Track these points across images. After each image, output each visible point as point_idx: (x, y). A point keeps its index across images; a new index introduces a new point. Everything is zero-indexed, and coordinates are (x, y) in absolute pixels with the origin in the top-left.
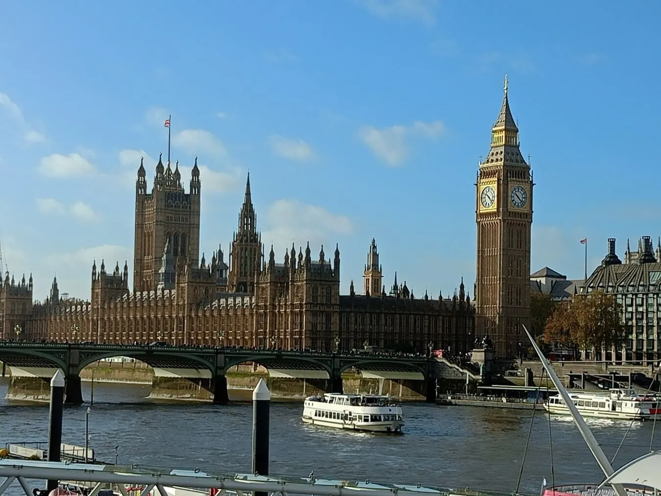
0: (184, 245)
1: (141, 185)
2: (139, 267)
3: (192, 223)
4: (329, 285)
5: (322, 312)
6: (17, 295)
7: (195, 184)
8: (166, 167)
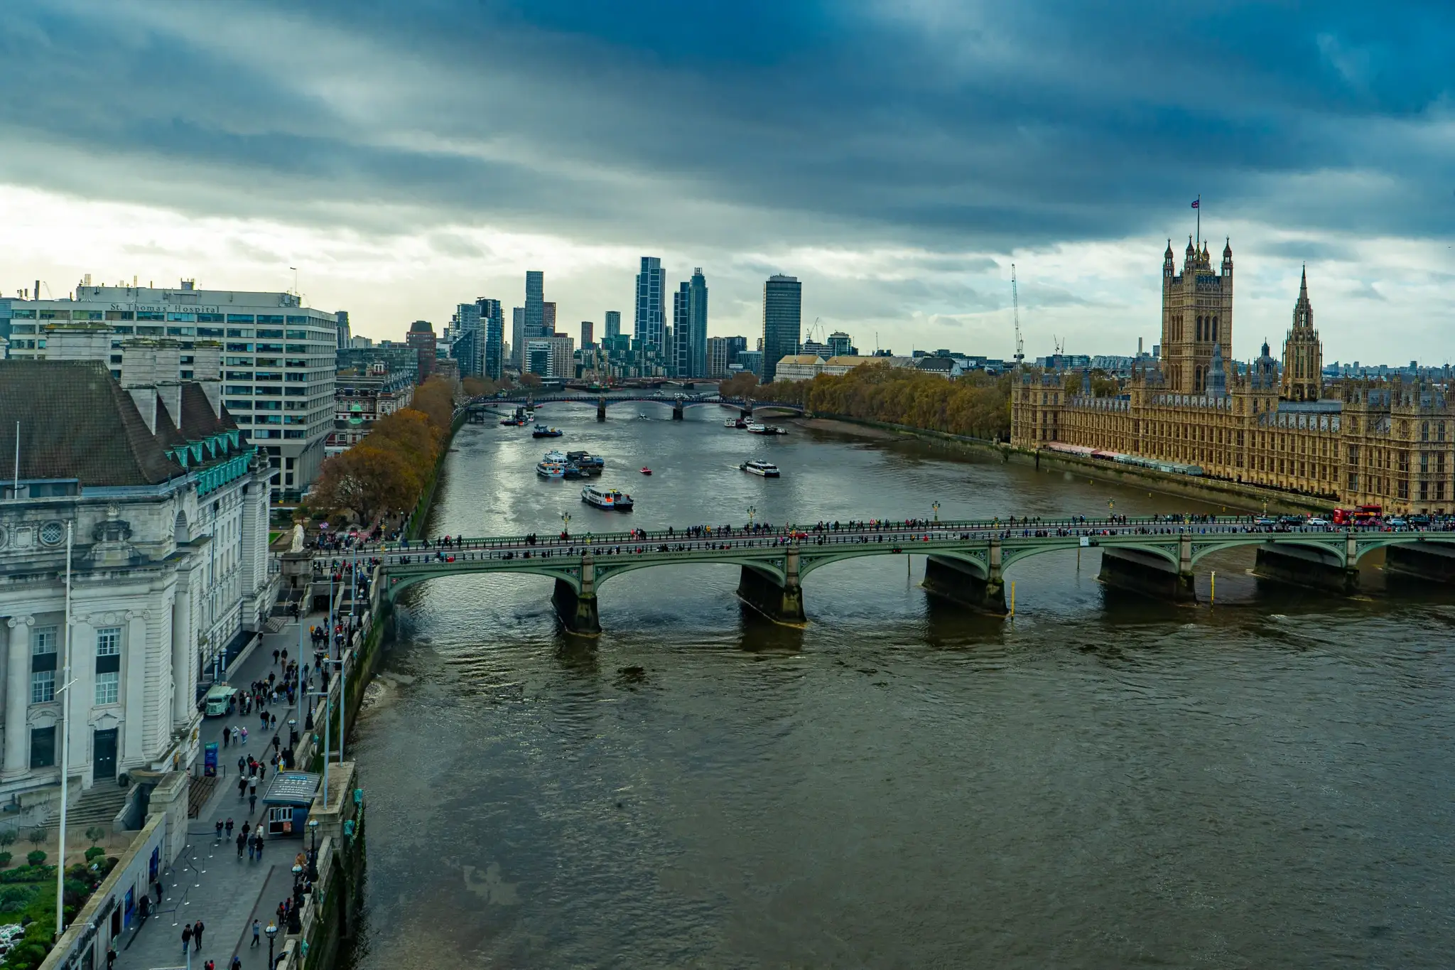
0: (1215, 329)
1: (1168, 268)
2: (1167, 352)
3: (1224, 306)
4: (1442, 421)
5: (1434, 452)
6: (1049, 385)
7: (1227, 266)
8: (1195, 248)
